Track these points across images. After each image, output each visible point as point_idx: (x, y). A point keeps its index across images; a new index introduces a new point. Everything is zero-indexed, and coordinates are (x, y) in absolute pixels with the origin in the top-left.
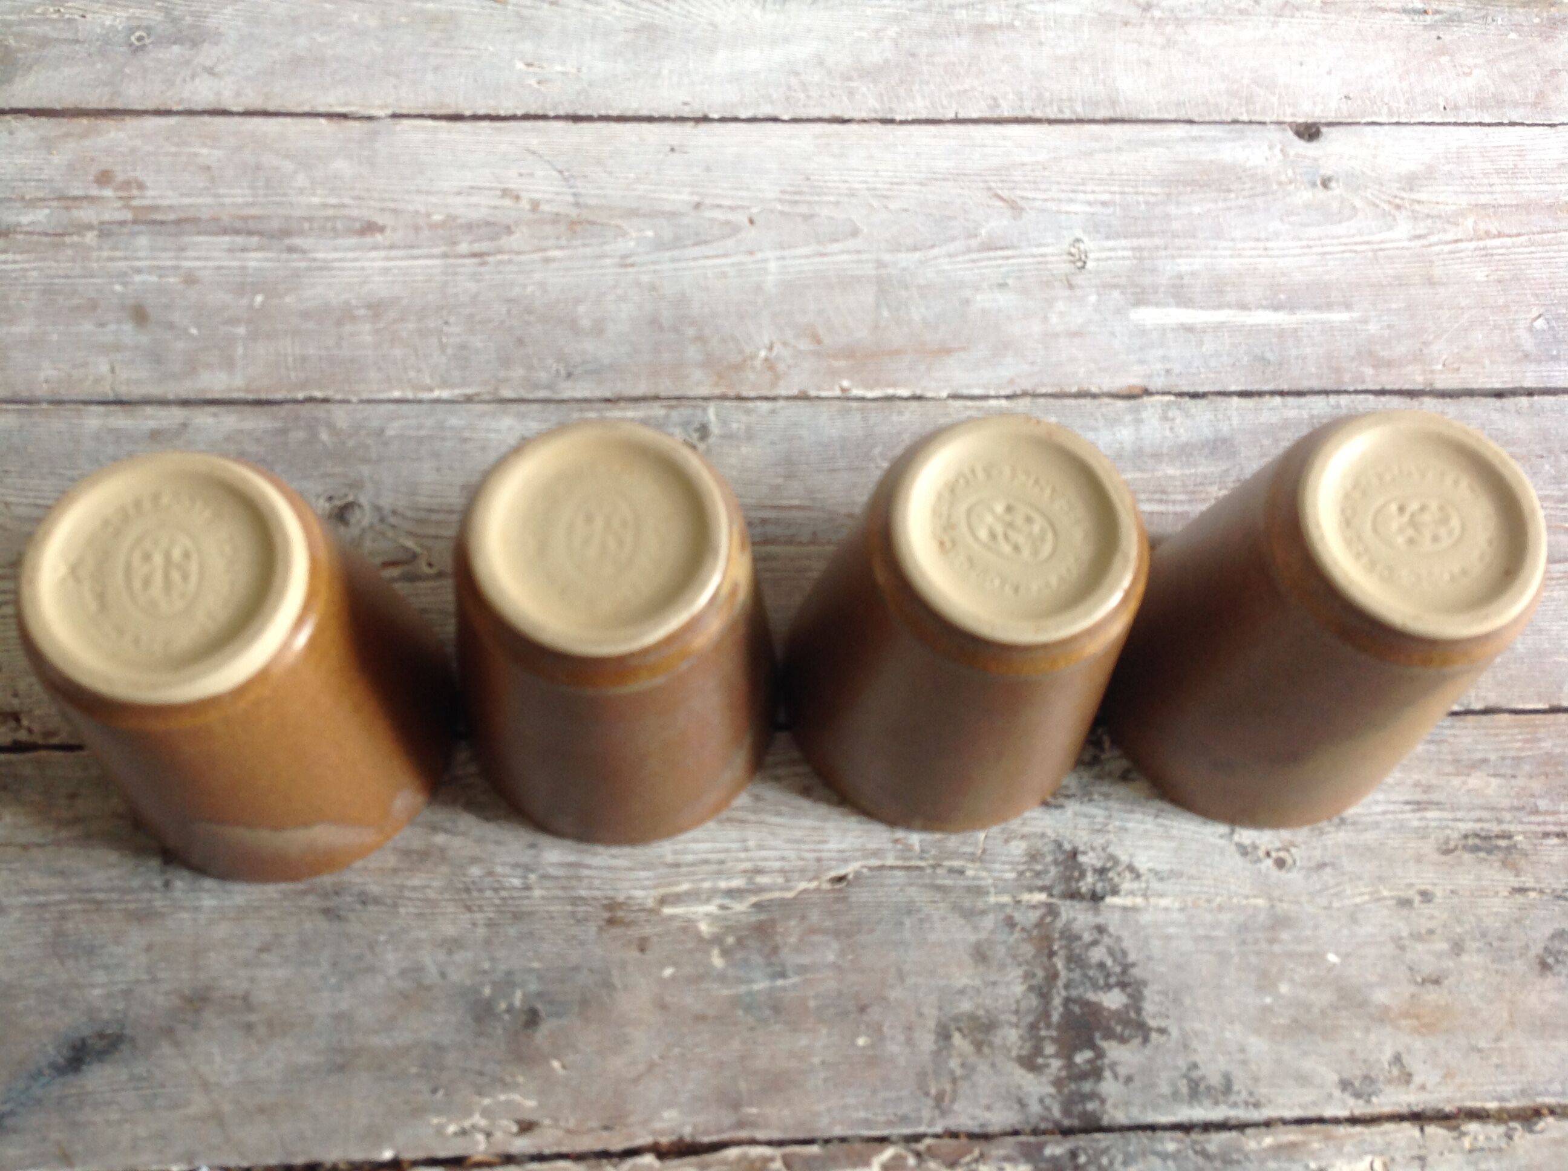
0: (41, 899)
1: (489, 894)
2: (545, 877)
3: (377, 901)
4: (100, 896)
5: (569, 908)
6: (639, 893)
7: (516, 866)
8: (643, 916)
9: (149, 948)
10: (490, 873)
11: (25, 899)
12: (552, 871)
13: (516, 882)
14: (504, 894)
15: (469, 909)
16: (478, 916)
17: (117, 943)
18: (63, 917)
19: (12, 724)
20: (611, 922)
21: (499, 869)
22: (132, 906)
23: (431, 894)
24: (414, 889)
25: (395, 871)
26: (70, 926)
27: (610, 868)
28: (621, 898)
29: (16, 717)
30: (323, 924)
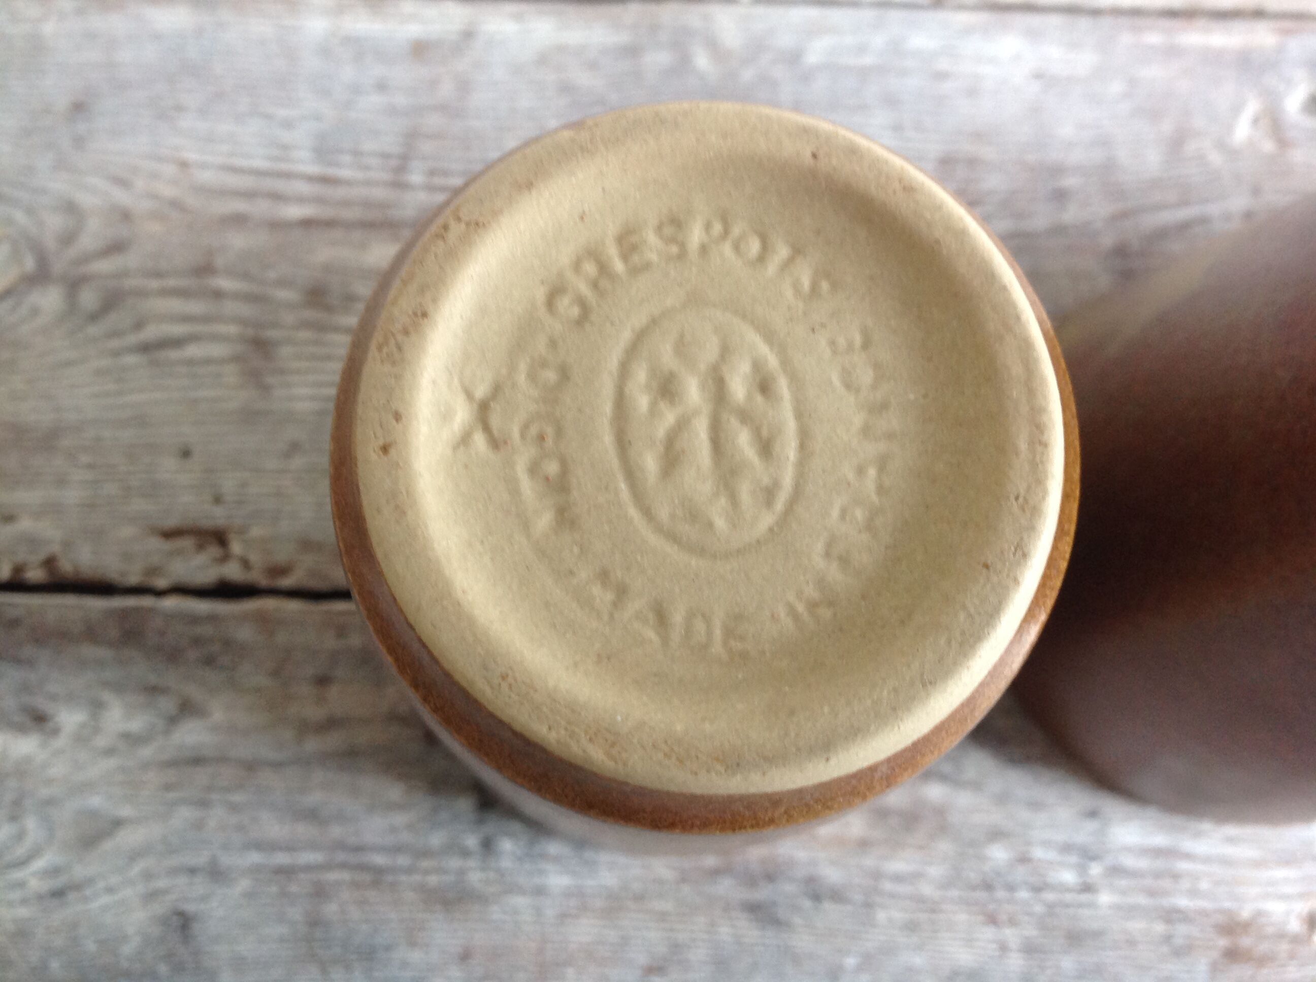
0: (282, 859)
1: (1023, 894)
2: (1116, 871)
3: (837, 895)
4: (379, 860)
5: (1160, 928)
6: (1276, 909)
7: (1067, 848)
8: (1284, 947)
9: (465, 956)
10: (1024, 860)
11: (255, 857)
12: (1130, 862)
13: (1069, 877)
14: (1050, 896)
15: (992, 920)
16: (1010, 935)
17: (413, 944)
18: (320, 893)
19: (214, 551)
20: (1233, 955)
21: (1038, 853)
22: (433, 880)
23: (927, 890)
24: (898, 878)
25: (864, 844)
26: (331, 909)
27: (1225, 861)
28: (1246, 913)
29: (219, 537)
30: (751, 933)
